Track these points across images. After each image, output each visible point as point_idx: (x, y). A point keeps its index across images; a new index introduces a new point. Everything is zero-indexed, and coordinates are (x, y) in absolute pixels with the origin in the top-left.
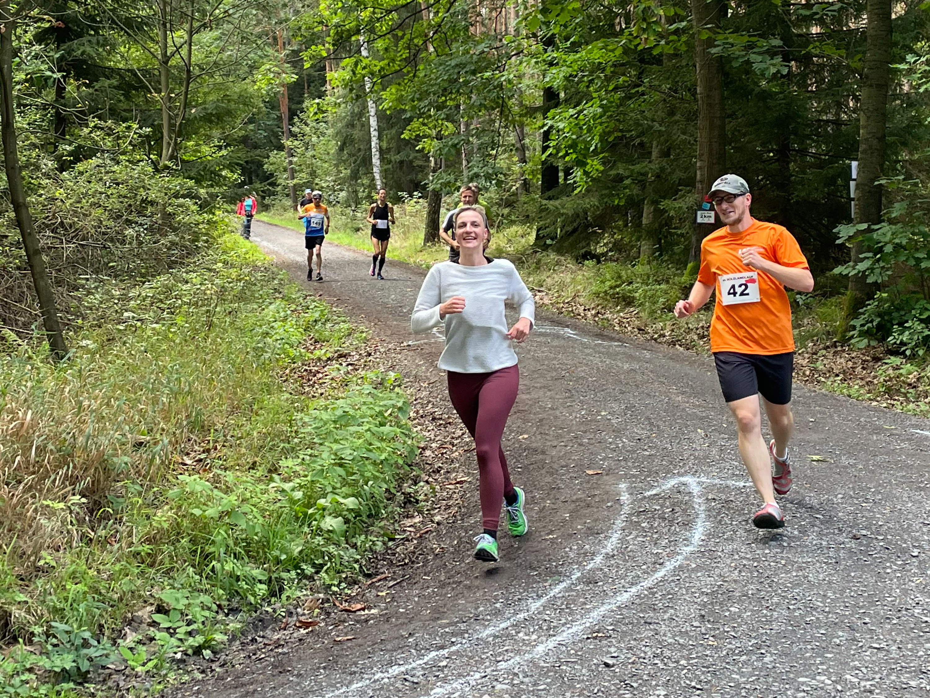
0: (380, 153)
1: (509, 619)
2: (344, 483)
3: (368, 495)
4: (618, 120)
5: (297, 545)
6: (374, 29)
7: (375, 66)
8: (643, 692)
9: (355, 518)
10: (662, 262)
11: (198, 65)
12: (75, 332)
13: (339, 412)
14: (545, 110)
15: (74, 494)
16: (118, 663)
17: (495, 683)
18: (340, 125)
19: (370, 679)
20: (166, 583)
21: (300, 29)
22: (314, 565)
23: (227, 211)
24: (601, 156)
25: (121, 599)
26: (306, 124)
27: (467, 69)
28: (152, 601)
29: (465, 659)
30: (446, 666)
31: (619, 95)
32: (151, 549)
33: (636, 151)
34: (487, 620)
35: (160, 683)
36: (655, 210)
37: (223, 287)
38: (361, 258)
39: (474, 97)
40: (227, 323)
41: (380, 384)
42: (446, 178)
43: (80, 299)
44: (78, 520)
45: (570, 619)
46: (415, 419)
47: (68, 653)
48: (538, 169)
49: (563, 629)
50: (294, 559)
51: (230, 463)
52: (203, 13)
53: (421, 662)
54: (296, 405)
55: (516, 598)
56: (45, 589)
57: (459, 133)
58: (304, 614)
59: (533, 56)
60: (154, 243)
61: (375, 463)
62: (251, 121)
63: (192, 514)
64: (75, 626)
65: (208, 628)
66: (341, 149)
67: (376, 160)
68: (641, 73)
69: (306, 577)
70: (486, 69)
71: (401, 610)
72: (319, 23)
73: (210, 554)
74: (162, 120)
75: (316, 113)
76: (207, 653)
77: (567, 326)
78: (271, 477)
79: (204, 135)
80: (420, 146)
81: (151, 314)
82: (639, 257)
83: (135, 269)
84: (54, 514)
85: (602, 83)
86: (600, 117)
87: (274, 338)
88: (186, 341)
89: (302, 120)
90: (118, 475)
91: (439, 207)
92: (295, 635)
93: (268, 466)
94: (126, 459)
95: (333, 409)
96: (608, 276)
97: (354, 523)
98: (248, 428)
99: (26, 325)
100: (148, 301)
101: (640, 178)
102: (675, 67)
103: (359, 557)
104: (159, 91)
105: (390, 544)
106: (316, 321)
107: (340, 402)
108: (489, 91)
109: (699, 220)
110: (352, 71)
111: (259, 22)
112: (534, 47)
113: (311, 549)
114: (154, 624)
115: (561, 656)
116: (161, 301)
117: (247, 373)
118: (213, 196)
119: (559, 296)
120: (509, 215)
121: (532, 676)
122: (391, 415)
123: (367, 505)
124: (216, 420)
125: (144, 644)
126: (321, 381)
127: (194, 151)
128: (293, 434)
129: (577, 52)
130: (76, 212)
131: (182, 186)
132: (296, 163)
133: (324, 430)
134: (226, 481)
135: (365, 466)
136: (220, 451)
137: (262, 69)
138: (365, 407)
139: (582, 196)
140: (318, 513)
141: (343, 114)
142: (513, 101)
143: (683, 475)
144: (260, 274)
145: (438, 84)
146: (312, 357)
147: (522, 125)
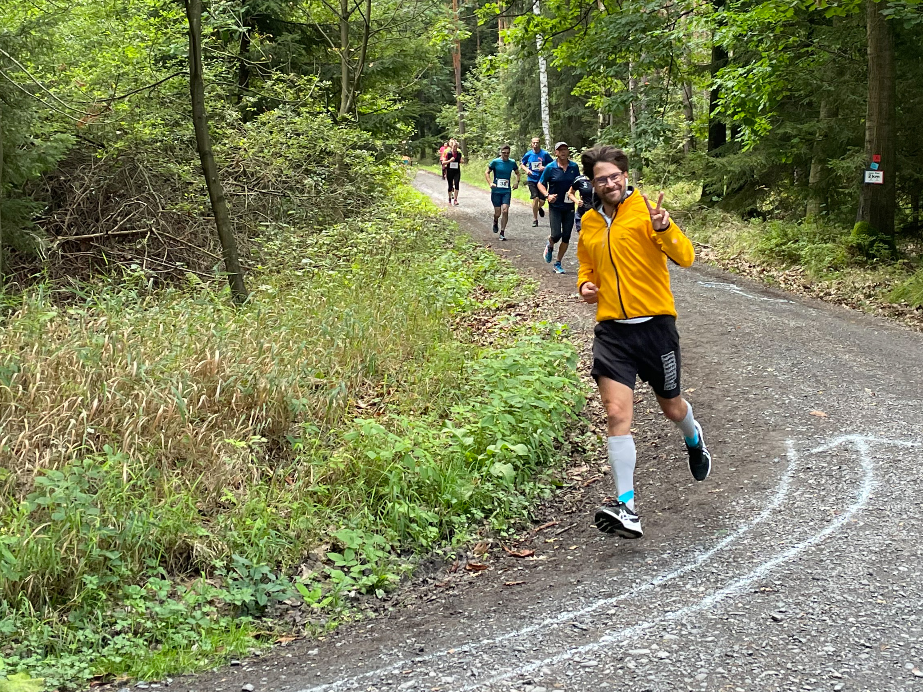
0: (549, 108)
1: (676, 570)
2: (514, 430)
3: (537, 443)
4: (787, 80)
5: (469, 490)
7: (547, 23)
8: (811, 648)
9: (524, 465)
10: (829, 220)
11: (376, 21)
12: (255, 277)
13: (509, 361)
14: (714, 69)
15: (255, 434)
16: (294, 599)
17: (663, 633)
18: (510, 81)
19: (540, 624)
20: (341, 523)
22: (483, 510)
24: (770, 115)
25: (298, 537)
26: (478, 80)
27: (637, 27)
28: (327, 539)
29: (633, 608)
30: (614, 614)
31: (789, 54)
32: (328, 490)
33: (804, 111)
34: (654, 570)
35: (334, 619)
36: (822, 169)
37: (397, 236)
39: (643, 55)
40: (400, 272)
41: (548, 335)
42: (615, 134)
43: (260, 246)
44: (257, 458)
45: (737, 572)
46: (582, 370)
47: (247, 587)
48: (704, 128)
49: (730, 582)
50: (465, 503)
51: (404, 407)
53: (589, 609)
54: (466, 353)
55: (683, 550)
56: (226, 525)
57: (628, 90)
58: (473, 558)
59: (705, 14)
60: (332, 192)
61: (543, 412)
62: (424, 77)
63: (367, 456)
64: (255, 561)
65: (382, 567)
66: (512, 104)
67: (545, 116)
68: (809, 34)
69: (476, 521)
70: (655, 28)
71: (569, 557)
73: (384, 495)
74: (341, 73)
75: (488, 70)
76: (380, 593)
77: (733, 283)
78: (444, 423)
79: (380, 88)
80: (590, 103)
81: (328, 261)
82: (805, 215)
83: (313, 217)
84: (235, 452)
85: (771, 42)
86: (770, 76)
87: (445, 287)
88: (361, 288)
89: (475, 75)
90: (296, 416)
92: (465, 578)
93: (440, 411)
94: (305, 401)
95: (503, 358)
96: (774, 234)
97: (523, 470)
98: (420, 374)
99: (208, 269)
100: (325, 248)
101: (809, 137)
102: (846, 28)
103: (527, 504)
104: (339, 46)
105: (558, 492)
106: (485, 272)
107: (510, 351)
108: (659, 49)
109: (867, 180)
110: (525, 28)
112: (704, 7)
113: (482, 495)
114: (329, 562)
115: (729, 609)
116: (337, 249)
117: (419, 321)
118: (389, 148)
119: (725, 252)
120: (675, 171)
121: (700, 627)
122: (558, 365)
123: (536, 452)
124: (389, 365)
125: (319, 581)
126: (490, 330)
127: (370, 104)
128: (464, 381)
129: (747, 12)
130: (258, 161)
131: (359, 137)
132: (467, 117)
133: (494, 379)
134: (399, 425)
135: (535, 414)
136: (393, 396)
137: (438, 25)
138: (534, 356)
139: (749, 154)
140: (488, 459)
141: (514, 71)
142: (682, 59)
143: (850, 433)
144: (432, 224)
145: (609, 42)
146: (481, 306)
147: (689, 84)
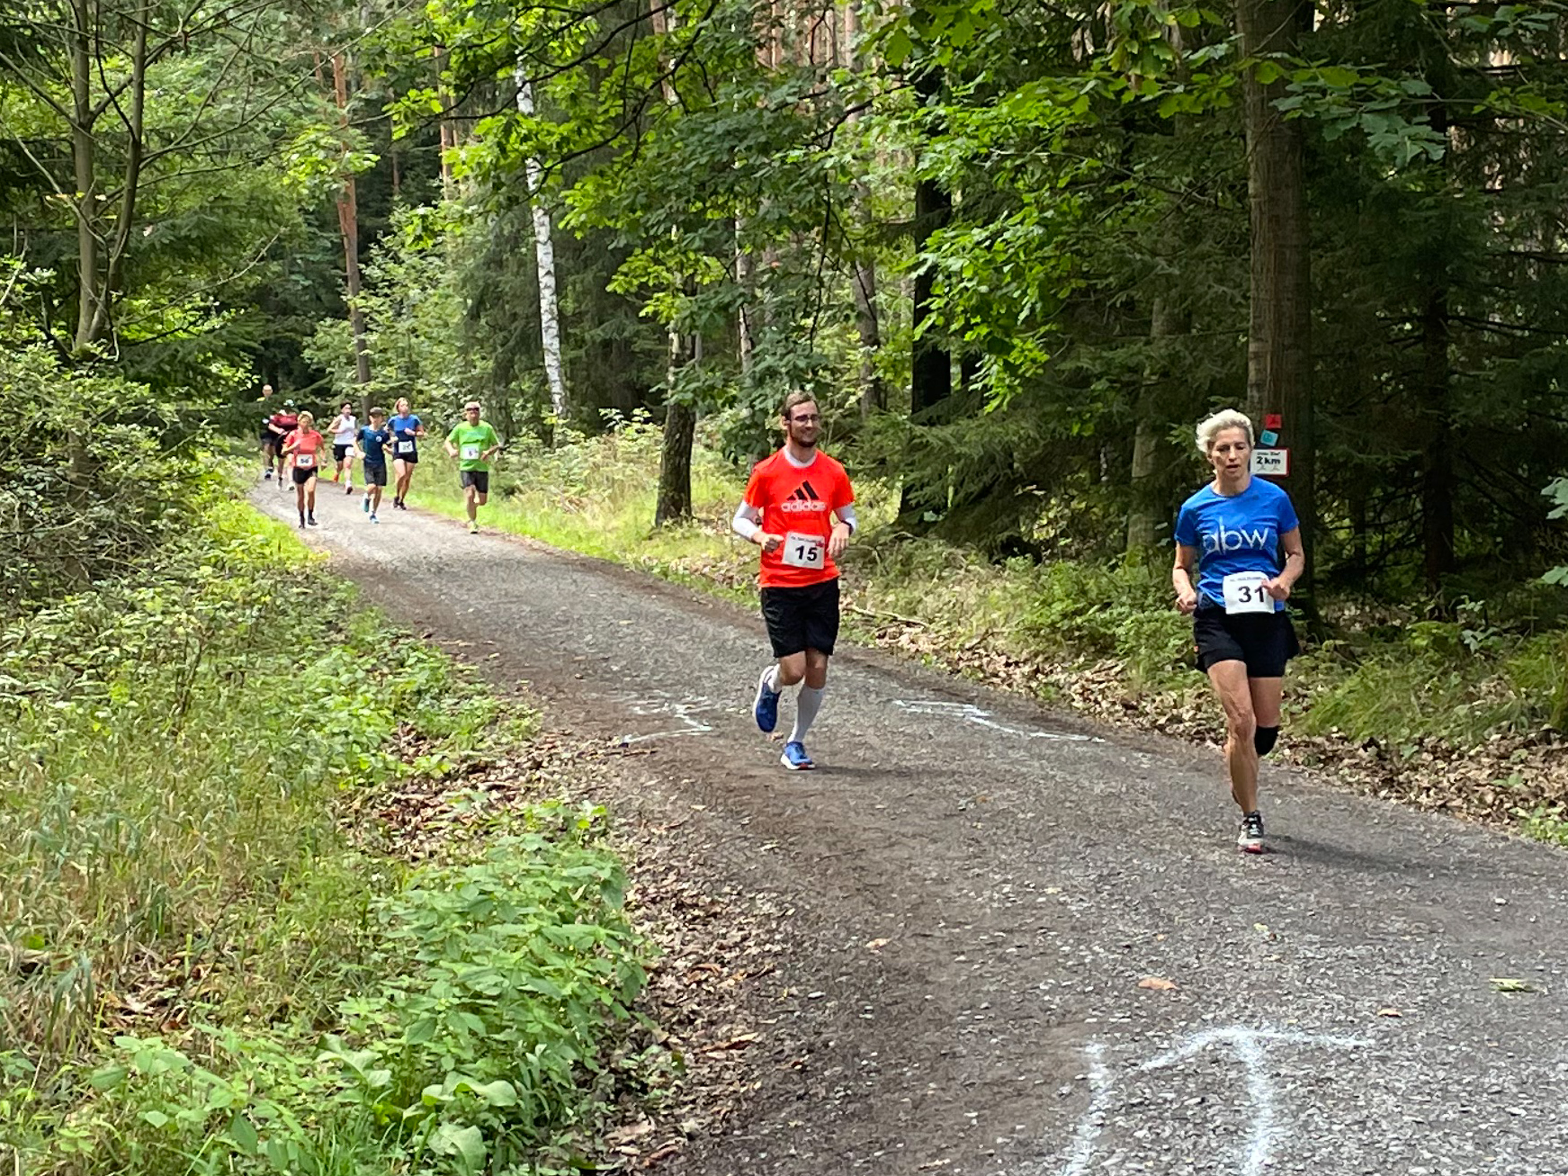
0: (560, 322)
2: (484, 1049)
3: (536, 1075)
4: (1078, 253)
6: (546, 52)
7: (550, 133)
9: (507, 1126)
11: (158, 133)
13: (472, 894)
14: (920, 232)
18: (470, 262)
21: (382, 53)
23: (222, 452)
24: (1043, 330)
26: (398, 261)
27: (749, 141)
31: (1081, 197)
33: (1116, 319)
36: (1159, 446)
37: (214, 619)
38: (519, 555)
39: (766, 203)
40: (223, 700)
41: (561, 831)
42: (705, 377)
46: (638, 907)
48: (904, 360)
51: (231, 1006)
52: (171, 18)
54: (374, 878)
57: (732, 280)
59: (890, 112)
60: (61, 522)
61: (549, 1004)
62: (275, 254)
63: (145, 1122)
66: (474, 315)
67: (550, 340)
68: (1127, 152)
70: (791, 142)
72: (426, 41)
74: (78, 251)
75: (419, 238)
77: (970, 701)
78: (322, 1039)
79: (171, 284)
80: (649, 310)
81: (53, 679)
82: (1124, 549)
83: (17, 580)
85: (1044, 171)
86: (1041, 246)
87: (326, 730)
88: (131, 738)
89: (388, 251)
91: (690, 441)
93: (315, 1014)
95: (458, 887)
96: (1058, 591)
97: (504, 1139)
98: (268, 931)
100: (46, 651)
101: (1129, 377)
102: (1201, 139)
104: (71, 189)
106: (419, 692)
107: (474, 871)
108: (798, 189)
110: (499, 144)
111: (293, 38)
112: (895, 95)
116: (75, 651)
117: (270, 811)
118: (192, 419)
119: (952, 635)
122: (584, 898)
123: (534, 1096)
124: (197, 912)
126: (431, 825)
127: (148, 319)
128: (370, 943)
129: (989, 105)
131: (122, 398)
132: (374, 346)
133: (438, 934)
134: (221, 1049)
135: (529, 1010)
136: (207, 983)
137: (299, 141)
138: (529, 882)
139: (1001, 417)
140: (423, 1117)
141: (480, 239)
142: (851, 211)
143: (1222, 1024)
144: (295, 590)
145: (689, 174)
146: (411, 771)
147: (869, 264)
